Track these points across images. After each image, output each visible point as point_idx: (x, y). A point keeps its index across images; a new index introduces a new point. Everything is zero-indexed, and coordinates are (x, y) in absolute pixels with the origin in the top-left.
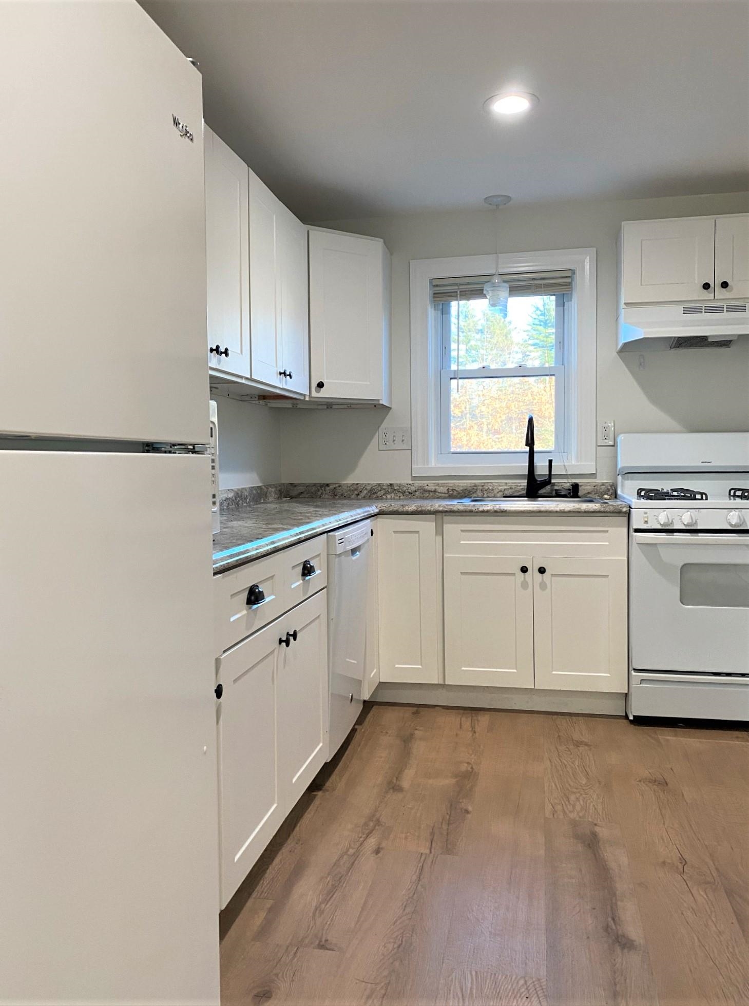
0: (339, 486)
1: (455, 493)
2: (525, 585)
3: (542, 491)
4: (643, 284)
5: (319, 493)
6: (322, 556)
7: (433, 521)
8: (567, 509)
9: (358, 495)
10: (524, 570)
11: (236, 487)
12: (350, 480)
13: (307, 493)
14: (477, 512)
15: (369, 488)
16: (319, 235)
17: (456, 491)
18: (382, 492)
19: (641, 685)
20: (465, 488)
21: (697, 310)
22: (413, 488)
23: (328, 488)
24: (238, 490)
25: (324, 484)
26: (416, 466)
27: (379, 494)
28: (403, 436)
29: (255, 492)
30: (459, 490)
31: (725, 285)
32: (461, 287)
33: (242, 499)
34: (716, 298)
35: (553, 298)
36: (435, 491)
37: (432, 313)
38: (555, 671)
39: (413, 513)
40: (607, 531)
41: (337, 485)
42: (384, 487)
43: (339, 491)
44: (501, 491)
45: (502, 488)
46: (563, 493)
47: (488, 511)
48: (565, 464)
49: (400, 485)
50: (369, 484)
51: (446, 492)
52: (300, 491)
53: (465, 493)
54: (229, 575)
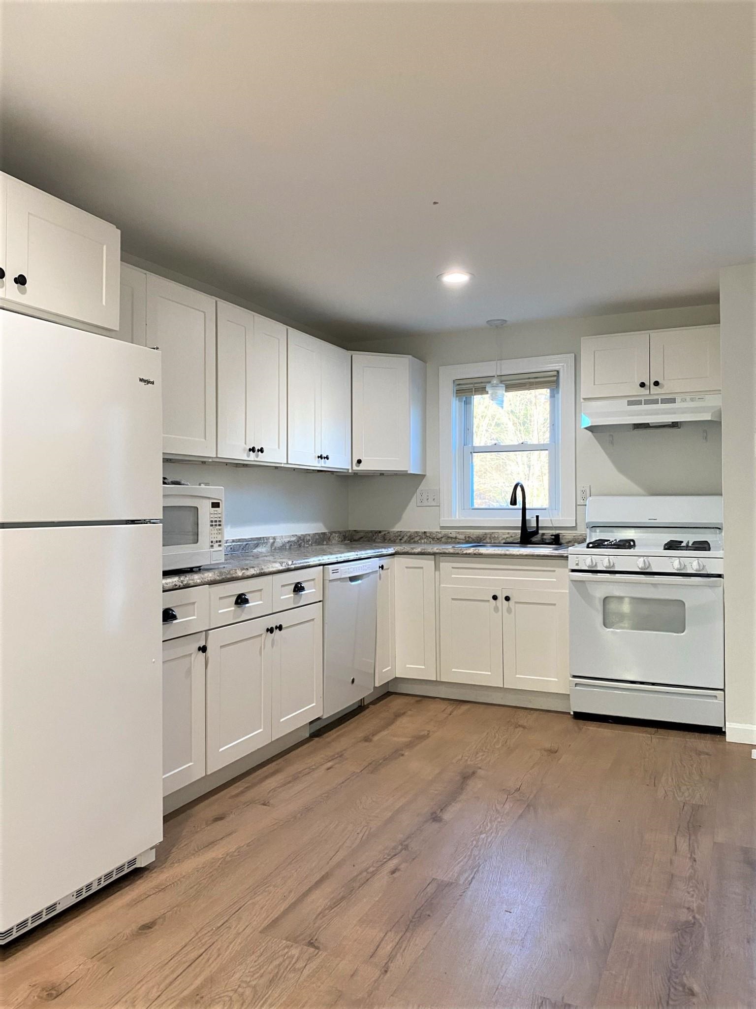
0: (388, 533)
1: (470, 540)
2: (496, 609)
3: (534, 539)
4: (596, 383)
5: (374, 538)
6: (316, 580)
7: (432, 560)
8: (525, 553)
9: (401, 540)
10: (495, 598)
11: (299, 533)
12: (397, 528)
13: (366, 538)
14: (462, 554)
15: (408, 534)
16: (360, 358)
17: (472, 538)
18: (418, 538)
19: (576, 688)
20: (478, 535)
21: (639, 403)
22: (440, 535)
23: (380, 535)
24: (302, 535)
25: (378, 531)
26: (443, 519)
27: (416, 539)
28: (434, 495)
29: (317, 537)
30: (473, 537)
31: (656, 384)
32: (475, 385)
33: (304, 542)
34: (651, 393)
35: (548, 390)
36: (456, 538)
37: (455, 404)
38: (518, 675)
39: (418, 554)
40: (554, 571)
41: (386, 532)
42: (420, 534)
43: (387, 537)
44: (504, 539)
45: (505, 536)
46: (547, 541)
47: (469, 554)
48: (552, 519)
49: (431, 533)
50: (409, 531)
51: (464, 539)
52: (360, 536)
53: (478, 540)
54: (218, 586)
